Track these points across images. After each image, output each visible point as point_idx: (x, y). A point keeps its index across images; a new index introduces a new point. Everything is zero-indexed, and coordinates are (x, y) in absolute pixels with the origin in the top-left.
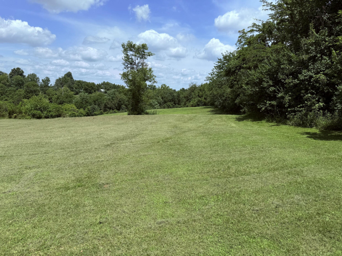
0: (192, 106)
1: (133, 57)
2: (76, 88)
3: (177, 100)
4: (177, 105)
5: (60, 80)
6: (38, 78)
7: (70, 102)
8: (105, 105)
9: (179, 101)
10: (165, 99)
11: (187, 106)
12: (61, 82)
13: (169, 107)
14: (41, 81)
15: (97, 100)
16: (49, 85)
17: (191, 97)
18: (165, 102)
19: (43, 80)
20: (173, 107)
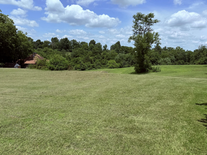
0: (199, 64)
1: (142, 25)
2: (121, 51)
3: (187, 58)
4: (186, 62)
5: (113, 46)
6: (101, 45)
7: (113, 59)
8: (132, 61)
9: (189, 59)
10: (178, 58)
11: (195, 64)
12: (113, 47)
13: (180, 64)
14: (102, 47)
15: (129, 58)
16: (107, 49)
17: (200, 56)
18: (177, 60)
19: (104, 46)
20: (183, 64)
